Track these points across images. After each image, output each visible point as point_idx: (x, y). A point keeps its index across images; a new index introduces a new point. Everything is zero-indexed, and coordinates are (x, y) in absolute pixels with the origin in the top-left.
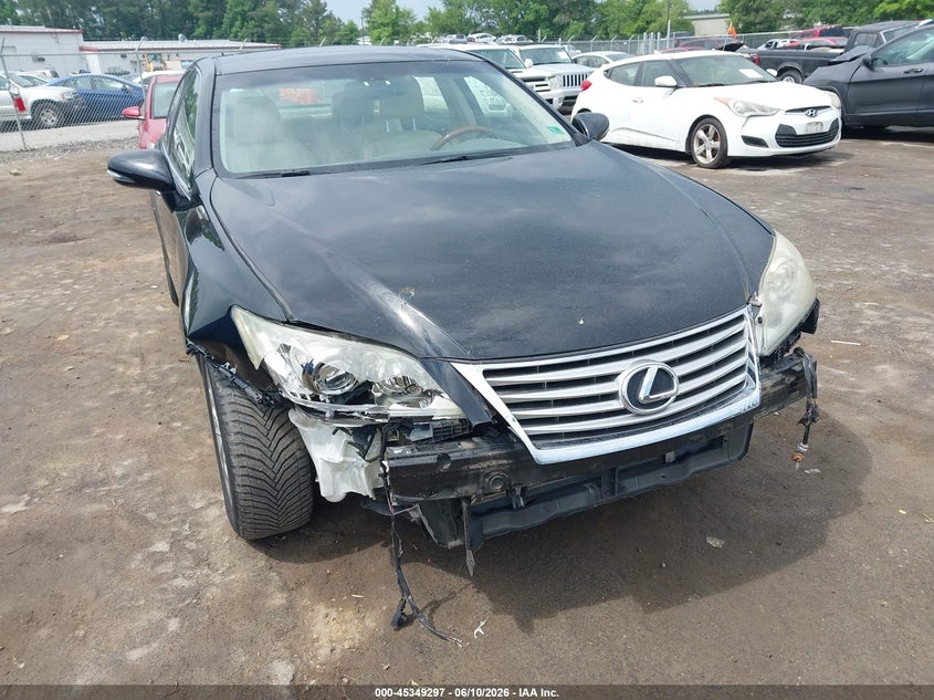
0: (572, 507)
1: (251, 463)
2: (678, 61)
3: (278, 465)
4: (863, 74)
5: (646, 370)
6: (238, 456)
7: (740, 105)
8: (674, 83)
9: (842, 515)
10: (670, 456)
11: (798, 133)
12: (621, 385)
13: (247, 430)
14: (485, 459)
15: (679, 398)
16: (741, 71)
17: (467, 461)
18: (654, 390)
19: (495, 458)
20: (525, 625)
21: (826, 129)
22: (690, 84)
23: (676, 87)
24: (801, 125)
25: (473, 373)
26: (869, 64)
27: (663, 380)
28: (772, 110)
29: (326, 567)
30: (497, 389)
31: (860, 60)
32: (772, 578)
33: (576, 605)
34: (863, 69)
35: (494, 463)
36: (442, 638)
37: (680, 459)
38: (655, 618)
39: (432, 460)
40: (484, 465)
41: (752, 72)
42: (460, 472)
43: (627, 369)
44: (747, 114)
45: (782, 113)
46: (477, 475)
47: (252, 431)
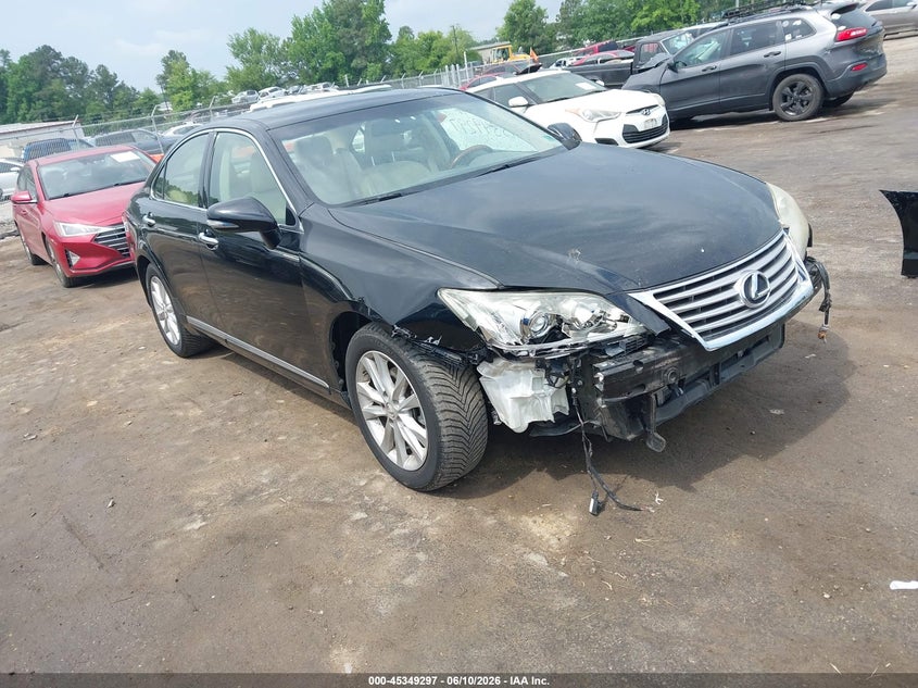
0: (696, 398)
1: (452, 415)
2: (524, 83)
3: (469, 414)
4: (669, 76)
5: (750, 278)
6: (442, 411)
7: (588, 113)
8: (526, 103)
9: (849, 376)
10: (740, 353)
11: (640, 130)
12: (739, 289)
13: (444, 390)
14: (664, 359)
15: (772, 293)
16: (578, 85)
17: (653, 363)
18: (759, 291)
19: (670, 357)
20: (687, 487)
21: (660, 124)
22: (540, 102)
23: (528, 106)
24: (641, 123)
25: (647, 297)
26: (673, 67)
27: (762, 282)
28: (615, 113)
29: (506, 494)
30: (668, 305)
31: (665, 65)
32: (831, 422)
33: (713, 469)
34: (669, 72)
35: (670, 361)
36: (636, 510)
37: (747, 353)
38: (771, 462)
39: (630, 366)
40: (664, 363)
41: (586, 85)
42: (650, 371)
43: (739, 279)
44: (596, 120)
45: (623, 115)
46: (660, 372)
47: (450, 391)
